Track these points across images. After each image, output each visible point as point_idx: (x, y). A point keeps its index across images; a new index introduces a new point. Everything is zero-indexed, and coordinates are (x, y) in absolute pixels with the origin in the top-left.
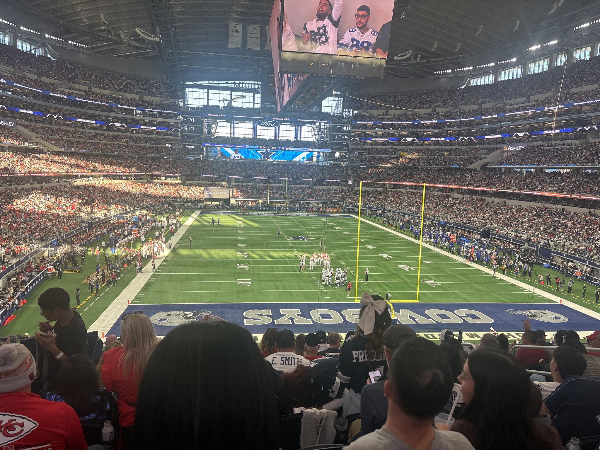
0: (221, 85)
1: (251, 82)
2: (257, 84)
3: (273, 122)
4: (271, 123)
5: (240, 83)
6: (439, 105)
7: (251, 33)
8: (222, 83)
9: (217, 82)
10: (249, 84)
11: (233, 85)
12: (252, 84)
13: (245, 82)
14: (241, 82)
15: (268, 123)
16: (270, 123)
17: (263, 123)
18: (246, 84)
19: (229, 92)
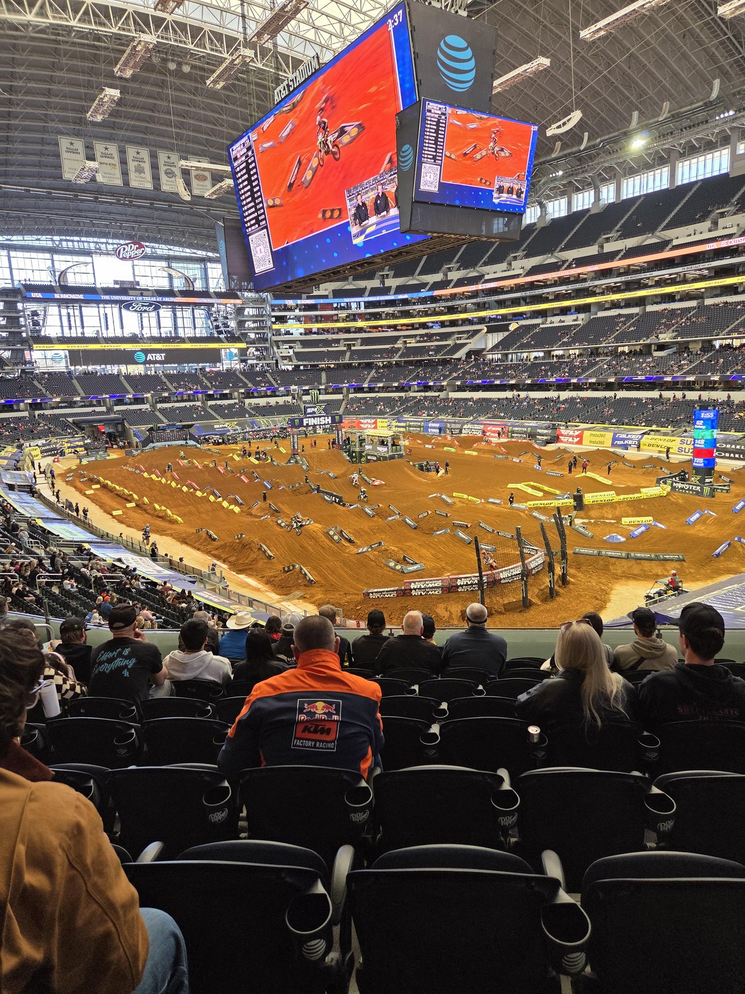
0: (30, 243)
1: (83, 239)
2: (93, 242)
3: (150, 305)
4: (148, 306)
5: (61, 240)
6: (387, 275)
7: (101, 157)
8: (30, 240)
9: (20, 238)
10: (78, 241)
11: (50, 244)
12: (83, 242)
13: (72, 238)
14: (64, 238)
15: (143, 306)
16: (145, 306)
17: (134, 307)
18: (73, 241)
19: (48, 256)
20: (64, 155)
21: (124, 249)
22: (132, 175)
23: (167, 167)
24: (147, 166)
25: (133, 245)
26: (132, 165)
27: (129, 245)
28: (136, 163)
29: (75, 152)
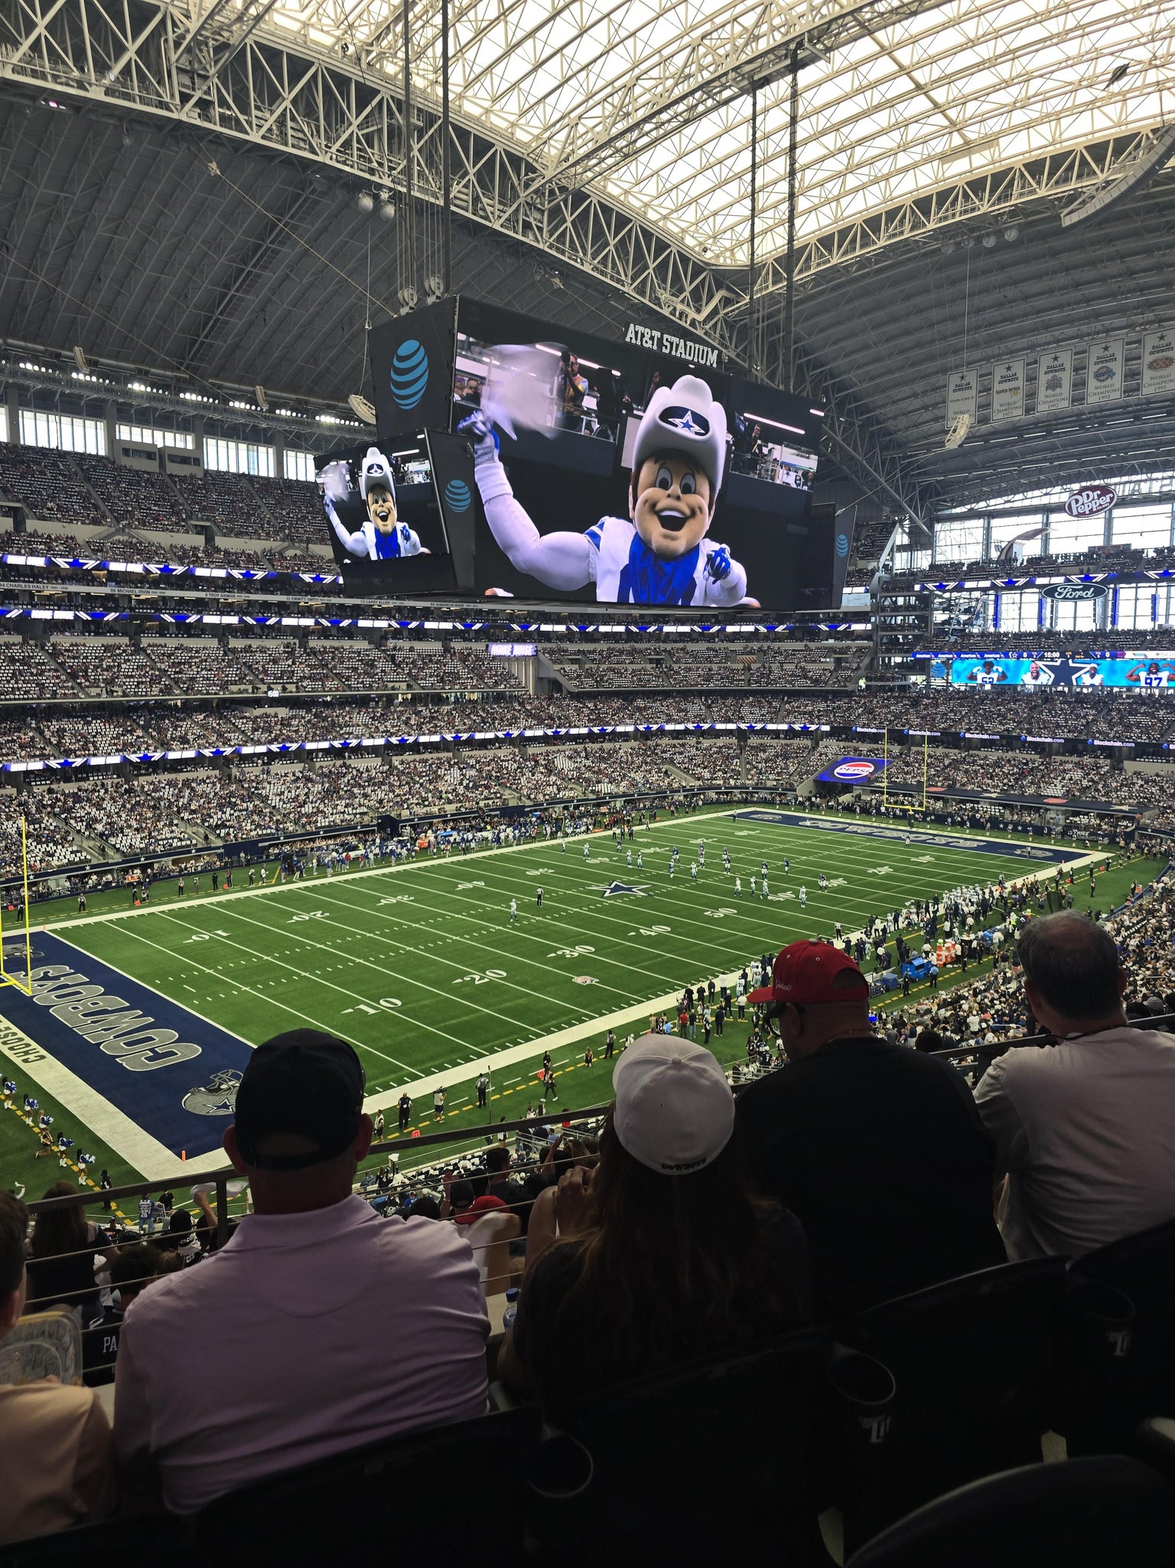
4: (1083, 590)
7: (1000, 382)
8: (1034, 497)
15: (1074, 590)
16: (1079, 590)
17: (1060, 594)
20: (952, 396)
21: (1077, 501)
22: (1042, 393)
23: (1101, 365)
24: (1066, 377)
25: (1090, 493)
26: (1043, 379)
27: (1084, 494)
28: (1051, 375)
29: (968, 387)
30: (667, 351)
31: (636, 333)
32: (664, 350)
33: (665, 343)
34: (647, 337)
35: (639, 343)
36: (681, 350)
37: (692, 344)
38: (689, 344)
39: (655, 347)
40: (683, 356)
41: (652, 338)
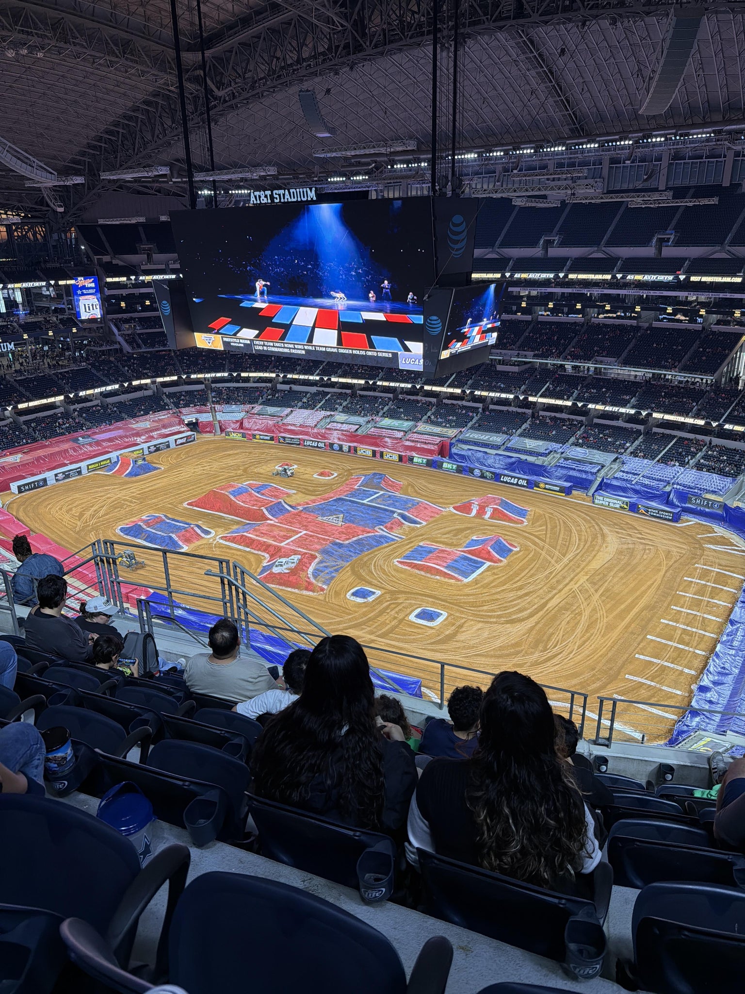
30: (278, 201)
31: (255, 197)
32: (276, 201)
33: (275, 196)
34: (263, 197)
35: (258, 202)
36: (287, 196)
37: (294, 190)
38: (291, 191)
39: (269, 201)
40: (290, 200)
41: (266, 196)
